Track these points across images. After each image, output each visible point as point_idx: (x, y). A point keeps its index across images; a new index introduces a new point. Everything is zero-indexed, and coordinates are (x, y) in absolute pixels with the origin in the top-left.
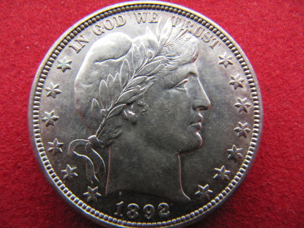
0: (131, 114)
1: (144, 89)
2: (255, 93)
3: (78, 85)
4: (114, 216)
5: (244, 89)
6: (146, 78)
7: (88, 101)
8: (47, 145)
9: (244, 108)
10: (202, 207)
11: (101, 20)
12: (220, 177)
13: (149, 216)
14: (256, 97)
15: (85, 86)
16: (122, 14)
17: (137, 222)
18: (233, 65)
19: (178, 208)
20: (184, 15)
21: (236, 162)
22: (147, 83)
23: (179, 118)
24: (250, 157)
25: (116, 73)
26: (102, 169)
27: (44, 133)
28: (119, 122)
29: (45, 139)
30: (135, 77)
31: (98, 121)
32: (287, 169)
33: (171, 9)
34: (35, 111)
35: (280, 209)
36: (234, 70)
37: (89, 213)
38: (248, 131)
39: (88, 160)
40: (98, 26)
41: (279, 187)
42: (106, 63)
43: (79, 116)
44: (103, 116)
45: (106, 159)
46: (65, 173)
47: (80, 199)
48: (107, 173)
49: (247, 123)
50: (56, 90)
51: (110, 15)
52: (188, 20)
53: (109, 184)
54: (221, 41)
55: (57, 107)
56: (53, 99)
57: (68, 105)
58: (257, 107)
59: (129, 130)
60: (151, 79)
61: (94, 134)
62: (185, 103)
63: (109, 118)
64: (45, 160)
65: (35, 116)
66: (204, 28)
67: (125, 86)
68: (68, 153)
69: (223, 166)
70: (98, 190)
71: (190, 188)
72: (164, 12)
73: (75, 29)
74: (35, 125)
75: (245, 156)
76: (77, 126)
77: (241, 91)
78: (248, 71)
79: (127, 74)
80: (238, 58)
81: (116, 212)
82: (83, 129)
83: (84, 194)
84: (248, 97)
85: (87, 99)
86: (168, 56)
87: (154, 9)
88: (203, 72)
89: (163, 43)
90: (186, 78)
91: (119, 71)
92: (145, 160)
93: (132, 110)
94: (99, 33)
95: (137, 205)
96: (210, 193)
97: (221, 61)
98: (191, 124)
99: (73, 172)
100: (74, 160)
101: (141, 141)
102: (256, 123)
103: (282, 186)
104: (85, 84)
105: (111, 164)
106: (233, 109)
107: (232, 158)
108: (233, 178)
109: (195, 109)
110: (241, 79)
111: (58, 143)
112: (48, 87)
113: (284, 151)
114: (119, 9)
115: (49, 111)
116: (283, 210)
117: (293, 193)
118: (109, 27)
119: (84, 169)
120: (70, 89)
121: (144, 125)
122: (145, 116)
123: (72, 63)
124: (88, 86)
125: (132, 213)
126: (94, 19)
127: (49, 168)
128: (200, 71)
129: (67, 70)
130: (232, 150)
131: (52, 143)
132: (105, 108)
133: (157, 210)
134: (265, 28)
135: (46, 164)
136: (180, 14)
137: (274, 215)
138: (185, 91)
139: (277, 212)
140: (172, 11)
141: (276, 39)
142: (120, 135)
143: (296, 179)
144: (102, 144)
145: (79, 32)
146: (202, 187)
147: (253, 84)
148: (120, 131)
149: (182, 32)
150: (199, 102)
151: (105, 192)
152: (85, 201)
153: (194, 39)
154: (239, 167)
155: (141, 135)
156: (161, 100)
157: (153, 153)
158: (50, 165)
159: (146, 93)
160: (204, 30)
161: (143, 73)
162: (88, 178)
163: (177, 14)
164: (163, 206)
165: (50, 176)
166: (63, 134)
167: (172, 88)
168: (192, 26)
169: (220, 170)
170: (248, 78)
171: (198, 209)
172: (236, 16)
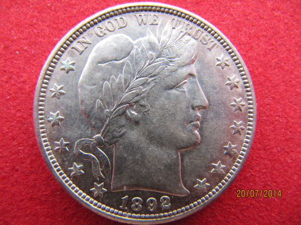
0: (134, 114)
1: (146, 90)
2: (249, 93)
3: (81, 86)
4: (119, 209)
5: (240, 90)
6: (147, 80)
7: (92, 102)
8: (53, 144)
9: (239, 107)
10: (200, 198)
11: (103, 22)
12: (217, 171)
13: (152, 208)
14: (250, 97)
15: (89, 88)
16: (123, 16)
17: (141, 214)
18: (230, 67)
19: (179, 200)
20: (184, 17)
21: (231, 157)
22: (149, 84)
23: (179, 117)
24: (244, 153)
25: (118, 74)
26: (107, 166)
27: (51, 133)
28: (123, 121)
29: (52, 139)
30: (137, 78)
31: (102, 121)
32: (270, 160)
33: (171, 11)
34: (40, 112)
36: (230, 72)
37: (96, 207)
38: (242, 129)
39: (94, 158)
40: (100, 28)
42: (109, 64)
43: (84, 117)
44: (107, 117)
45: (111, 156)
46: (71, 171)
47: (87, 194)
48: (112, 169)
49: (241, 122)
50: (60, 91)
51: (112, 16)
52: (187, 22)
53: (115, 179)
54: (218, 43)
55: (61, 108)
56: (57, 100)
57: (73, 106)
58: (251, 106)
59: (132, 129)
60: (152, 80)
61: (99, 133)
62: (184, 103)
63: (113, 118)
64: (52, 159)
65: (40, 117)
66: (202, 30)
67: (128, 87)
68: (74, 151)
69: (220, 161)
70: (105, 186)
71: (189, 182)
72: (164, 14)
73: (78, 31)
74: (41, 126)
75: (239, 152)
76: (83, 126)
77: (236, 91)
78: (243, 73)
79: (130, 76)
80: (235, 60)
81: (121, 205)
82: (88, 128)
83: (91, 190)
84: (243, 97)
85: (92, 100)
86: (169, 58)
87: (154, 11)
88: (202, 74)
89: (164, 45)
90: (185, 79)
91: (122, 72)
92: (148, 157)
93: (135, 110)
94: (102, 35)
95: (141, 199)
96: (208, 186)
97: (219, 63)
98: (190, 123)
99: (80, 169)
101: (143, 139)
102: (250, 121)
103: (265, 176)
104: (88, 85)
105: (115, 162)
106: (229, 108)
107: (228, 154)
108: (228, 172)
109: (193, 109)
110: (237, 80)
111: (64, 143)
112: (52, 88)
113: (267, 144)
114: (120, 11)
115: (54, 112)
117: (275, 182)
118: (111, 28)
119: (91, 167)
120: (74, 90)
121: (147, 124)
122: (147, 116)
123: (75, 65)
124: (92, 87)
125: (137, 206)
126: (96, 20)
127: (56, 166)
128: (198, 72)
129: (70, 72)
130: (227, 146)
131: (59, 143)
132: (109, 109)
133: (159, 203)
134: (248, 27)
135: (54, 162)
136: (180, 16)
137: (258, 203)
138: (184, 92)
140: (172, 14)
141: (258, 38)
142: (123, 134)
143: (277, 169)
144: (107, 142)
145: (81, 33)
146: (200, 181)
147: (247, 85)
148: (124, 130)
149: (182, 34)
150: (197, 103)
152: (92, 197)
153: (193, 41)
154: (234, 162)
155: (144, 134)
156: (162, 100)
158: (57, 163)
159: (148, 93)
160: (203, 32)
161: (144, 75)
162: (94, 175)
163: (177, 16)
164: (165, 199)
165: (58, 173)
166: (69, 134)
167: (172, 88)
168: (191, 29)
169: (217, 165)
170: (243, 79)
171: (196, 201)
172: (220, 16)
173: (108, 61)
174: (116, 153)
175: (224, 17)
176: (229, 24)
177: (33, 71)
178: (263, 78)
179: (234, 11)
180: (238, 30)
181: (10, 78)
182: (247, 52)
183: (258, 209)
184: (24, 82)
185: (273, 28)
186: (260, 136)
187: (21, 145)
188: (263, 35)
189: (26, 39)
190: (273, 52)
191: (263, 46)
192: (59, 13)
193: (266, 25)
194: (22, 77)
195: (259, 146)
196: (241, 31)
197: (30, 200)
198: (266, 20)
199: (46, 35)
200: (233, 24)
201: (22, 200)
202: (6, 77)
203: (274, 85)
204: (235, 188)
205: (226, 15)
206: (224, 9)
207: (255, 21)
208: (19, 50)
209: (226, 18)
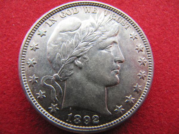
0: (79, 63)
1: (88, 49)
2: (149, 55)
3: (49, 45)
4: (66, 122)
5: (144, 53)
6: (89, 43)
7: (55, 54)
8: (28, 78)
9: (143, 63)
10: (118, 118)
11: (65, 10)
12: (129, 101)
13: (87, 123)
14: (150, 57)
15: (53, 45)
16: (76, 7)
17: (80, 126)
18: (138, 39)
19: (104, 119)
20: (111, 10)
21: (138, 93)
22: (89, 46)
23: (106, 66)
24: (146, 91)
25: (71, 39)
26: (60, 94)
27: (28, 71)
28: (72, 67)
29: (28, 75)
30: (82, 42)
31: (60, 65)
32: (162, 98)
33: (104, 6)
34: (23, 58)
35: (158, 121)
36: (138, 42)
37: (51, 120)
38: (145, 76)
39: (52, 88)
40: (63, 13)
41: (157, 108)
42: (66, 33)
43: (49, 62)
44: (63, 63)
45: (63, 88)
46: (38, 95)
47: (47, 111)
48: (63, 96)
49: (144, 72)
50: (36, 46)
51: (70, 7)
52: (113, 13)
53: (64, 102)
54: (131, 26)
55: (36, 56)
56: (34, 51)
57: (43, 56)
58: (150, 63)
59: (77, 72)
60: (91, 44)
61: (57, 73)
62: (110, 58)
63: (66, 64)
64: (27, 87)
65: (23, 61)
66: (122, 18)
68: (41, 83)
69: (131, 95)
70: (58, 106)
71: (111, 107)
72: (100, 8)
73: (50, 14)
74: (22, 66)
75: (143, 90)
76: (47, 68)
77: (141, 53)
78: (146, 43)
79: (78, 40)
80: (141, 36)
81: (67, 119)
82: (50, 70)
83: (49, 108)
84: (145, 57)
85: (54, 53)
86: (102, 32)
87: (95, 6)
88: (121, 42)
89: (99, 25)
90: (111, 44)
91: (73, 38)
92: (86, 89)
93: (80, 61)
94: (63, 17)
95: (80, 116)
96: (123, 111)
97: (131, 36)
98: (113, 70)
99: (43, 95)
100: (44, 87)
101: (84, 78)
102: (150, 72)
103: (159, 108)
104: (53, 44)
105: (66, 91)
106: (137, 63)
107: (136, 91)
108: (136, 103)
109: (115, 62)
110: (142, 47)
111: (35, 77)
112: (32, 44)
114: (75, 4)
115: (31, 59)
116: (160, 122)
117: (166, 112)
118: (69, 14)
119: (50, 93)
120: (44, 47)
121: (87, 69)
122: (87, 64)
123: (46, 32)
124: (55, 46)
125: (77, 121)
126: (61, 9)
127: (29, 92)
128: (119, 41)
129: (43, 36)
130: (136, 86)
131: (32, 77)
132: (64, 59)
133: (92, 119)
135: (27, 89)
136: (109, 9)
138: (110, 52)
139: (157, 123)
140: (104, 8)
142: (72, 74)
144: (61, 79)
145: (52, 15)
146: (118, 107)
147: (148, 50)
148: (72, 72)
149: (110, 19)
150: (118, 58)
151: (61, 107)
152: (49, 112)
153: (116, 24)
154: (140, 96)
155: (84, 75)
157: (90, 86)
158: (29, 90)
159: (88, 51)
160: (122, 19)
161: (87, 40)
162: (52, 99)
163: (107, 10)
164: (95, 117)
165: (29, 96)
166: (39, 72)
167: (103, 49)
168: (115, 17)
169: (129, 97)
170: (146, 47)
171: (115, 120)
172: (133, 12)
173: (66, 32)
174: (66, 86)
175: (135, 13)
176: (138, 17)
177: (22, 36)
178: (158, 48)
179: (141, 10)
180: (143, 20)
181: (8, 39)
182: (148, 32)
183: (155, 128)
184: (15, 42)
185: (163, 20)
186: (156, 82)
187: (9, 78)
188: (158, 24)
189: (20, 18)
190: (164, 34)
191: (158, 30)
192: (40, 5)
193: (159, 18)
194: (15, 39)
195: (155, 88)
196: (145, 21)
197: (10, 113)
198: (159, 15)
199: (31, 16)
200: (140, 17)
201: (5, 113)
202: (5, 38)
203: (164, 53)
204: (140, 114)
205: (136, 12)
206: (135, 8)
207: (153, 16)
208: (15, 24)
209: (136, 13)
